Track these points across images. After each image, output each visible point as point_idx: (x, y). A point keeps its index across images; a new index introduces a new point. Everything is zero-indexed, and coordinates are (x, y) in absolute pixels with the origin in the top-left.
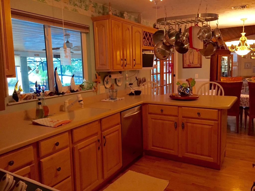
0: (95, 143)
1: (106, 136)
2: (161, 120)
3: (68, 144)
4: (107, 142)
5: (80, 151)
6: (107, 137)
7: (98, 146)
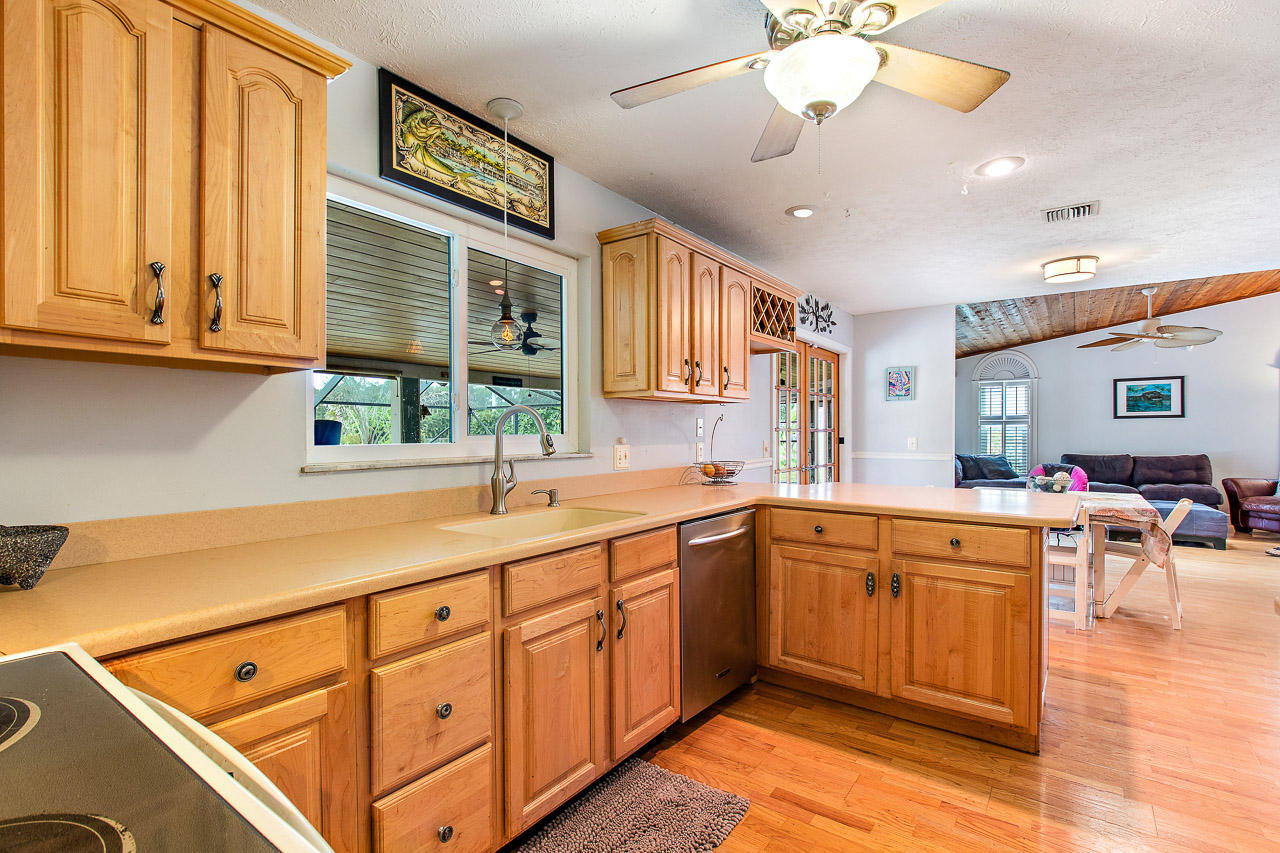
0: (585, 625)
1: (627, 601)
2: (816, 563)
3: (487, 617)
4: (628, 624)
5: (531, 648)
6: (630, 606)
7: (599, 634)
